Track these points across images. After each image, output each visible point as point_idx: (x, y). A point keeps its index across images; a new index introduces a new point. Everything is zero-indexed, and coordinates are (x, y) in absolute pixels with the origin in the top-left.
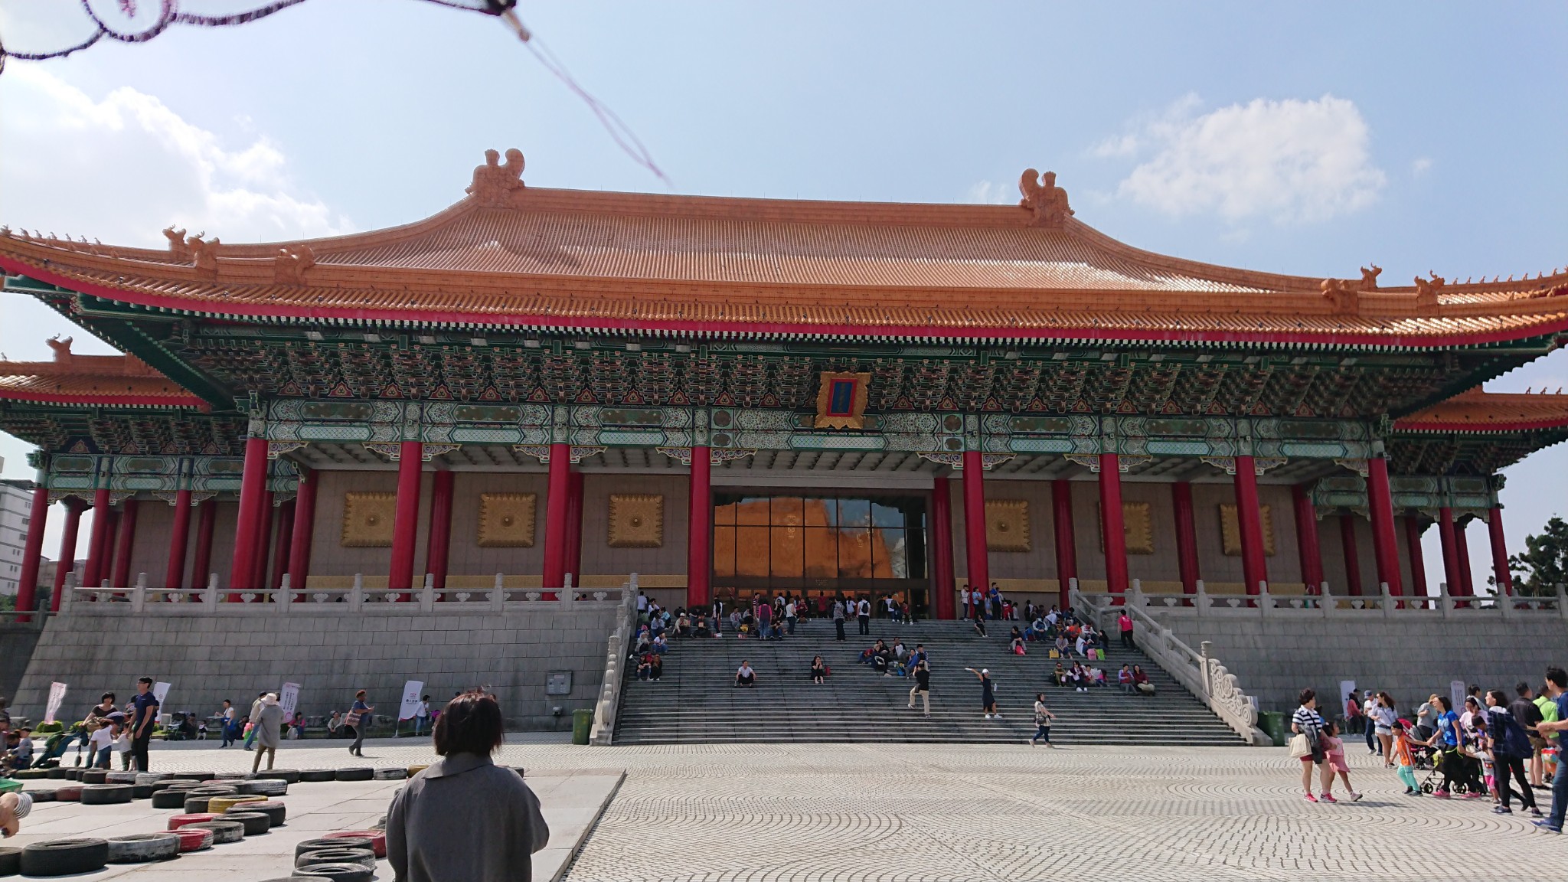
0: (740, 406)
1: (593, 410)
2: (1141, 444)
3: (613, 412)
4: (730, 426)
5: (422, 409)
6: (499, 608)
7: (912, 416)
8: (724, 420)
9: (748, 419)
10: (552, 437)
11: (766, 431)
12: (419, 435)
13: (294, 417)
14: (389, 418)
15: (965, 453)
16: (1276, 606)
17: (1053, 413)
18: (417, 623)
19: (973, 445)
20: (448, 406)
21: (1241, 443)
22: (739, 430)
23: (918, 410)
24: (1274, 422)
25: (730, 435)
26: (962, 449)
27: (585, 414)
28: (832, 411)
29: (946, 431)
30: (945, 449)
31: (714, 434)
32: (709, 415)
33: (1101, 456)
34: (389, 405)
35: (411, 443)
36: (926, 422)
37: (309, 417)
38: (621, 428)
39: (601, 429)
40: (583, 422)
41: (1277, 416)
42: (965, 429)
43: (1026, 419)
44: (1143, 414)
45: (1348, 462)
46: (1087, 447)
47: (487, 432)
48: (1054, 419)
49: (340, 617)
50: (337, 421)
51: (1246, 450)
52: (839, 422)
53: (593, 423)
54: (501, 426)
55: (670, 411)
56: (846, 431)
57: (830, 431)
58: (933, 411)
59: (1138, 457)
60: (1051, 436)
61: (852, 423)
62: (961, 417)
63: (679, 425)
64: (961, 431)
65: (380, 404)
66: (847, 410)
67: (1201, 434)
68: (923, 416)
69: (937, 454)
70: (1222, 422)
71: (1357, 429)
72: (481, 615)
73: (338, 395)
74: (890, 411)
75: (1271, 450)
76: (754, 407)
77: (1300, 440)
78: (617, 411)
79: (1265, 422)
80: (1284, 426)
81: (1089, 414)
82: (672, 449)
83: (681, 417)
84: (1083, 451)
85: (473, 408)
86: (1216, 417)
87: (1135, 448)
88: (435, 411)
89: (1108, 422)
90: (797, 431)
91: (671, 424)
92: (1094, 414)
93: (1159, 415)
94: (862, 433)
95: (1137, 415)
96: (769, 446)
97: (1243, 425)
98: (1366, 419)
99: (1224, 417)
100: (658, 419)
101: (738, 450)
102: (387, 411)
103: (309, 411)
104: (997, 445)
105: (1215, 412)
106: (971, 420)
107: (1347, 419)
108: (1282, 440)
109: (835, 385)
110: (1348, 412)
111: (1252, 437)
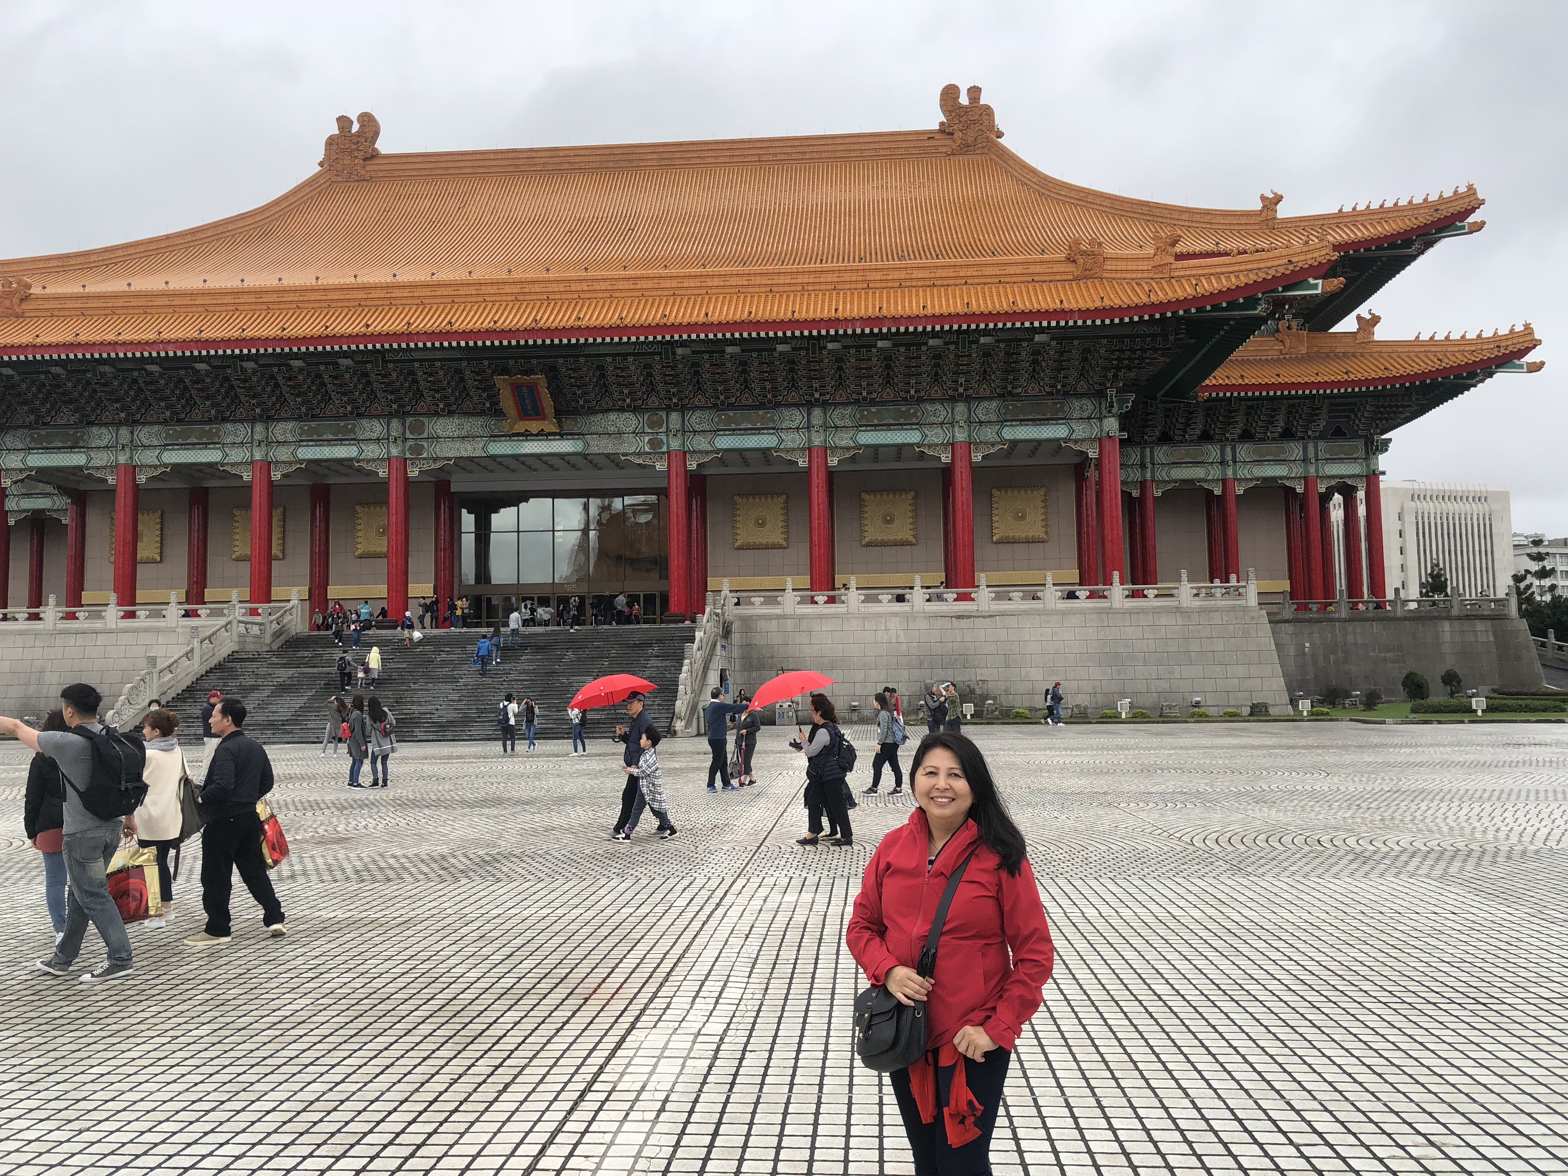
0: (437, 414)
1: (290, 425)
2: (850, 435)
3: (310, 427)
4: (425, 435)
5: (132, 433)
6: (174, 625)
7: (613, 416)
8: (418, 429)
9: (444, 426)
10: (252, 455)
11: (463, 438)
12: (131, 458)
13: (21, 446)
14: (104, 443)
15: (668, 452)
16: (928, 600)
17: (762, 406)
18: (101, 639)
19: (675, 444)
20: (156, 428)
21: (956, 429)
22: (435, 439)
23: (622, 410)
24: (994, 404)
25: (425, 444)
26: (664, 449)
27: (283, 430)
28: (524, 415)
29: (647, 430)
30: (647, 449)
31: (410, 443)
32: (404, 424)
33: (809, 449)
34: (104, 430)
35: (126, 466)
36: (628, 421)
37: (33, 445)
38: (319, 442)
39: (299, 443)
40: (280, 438)
41: (1001, 396)
42: (667, 427)
43: (731, 413)
44: (857, 402)
45: (1076, 441)
46: (793, 441)
47: (192, 453)
48: (761, 412)
49: (37, 634)
50: (59, 448)
51: (961, 436)
52: (534, 426)
53: (290, 438)
54: (205, 445)
55: (365, 422)
56: (542, 435)
57: (527, 435)
58: (635, 410)
59: (848, 449)
60: (757, 431)
61: (549, 426)
62: (663, 414)
63: (375, 436)
64: (664, 429)
65: (95, 430)
66: (538, 413)
67: (915, 421)
68: (625, 416)
69: (639, 454)
70: (939, 406)
71: (1088, 406)
72: (157, 630)
73: (60, 422)
74: (592, 411)
75: (989, 434)
76: (450, 413)
77: (1022, 422)
78: (313, 424)
79: (985, 404)
80: (1006, 407)
81: (797, 405)
82: (368, 461)
83: (376, 428)
84: (790, 445)
85: (178, 429)
86: (933, 401)
87: (844, 439)
88: (144, 434)
89: (817, 412)
90: (493, 437)
91: (367, 435)
92: (803, 405)
93: (873, 402)
94: (562, 435)
95: (850, 404)
96: (464, 454)
97: (961, 408)
98: (1100, 394)
99: (942, 401)
100: (353, 431)
101: (435, 460)
102: (102, 436)
103: (33, 439)
104: (701, 443)
105: (934, 396)
106: (675, 417)
107: (1079, 396)
108: (1002, 422)
109: (516, 389)
110: (1082, 387)
111: (969, 422)
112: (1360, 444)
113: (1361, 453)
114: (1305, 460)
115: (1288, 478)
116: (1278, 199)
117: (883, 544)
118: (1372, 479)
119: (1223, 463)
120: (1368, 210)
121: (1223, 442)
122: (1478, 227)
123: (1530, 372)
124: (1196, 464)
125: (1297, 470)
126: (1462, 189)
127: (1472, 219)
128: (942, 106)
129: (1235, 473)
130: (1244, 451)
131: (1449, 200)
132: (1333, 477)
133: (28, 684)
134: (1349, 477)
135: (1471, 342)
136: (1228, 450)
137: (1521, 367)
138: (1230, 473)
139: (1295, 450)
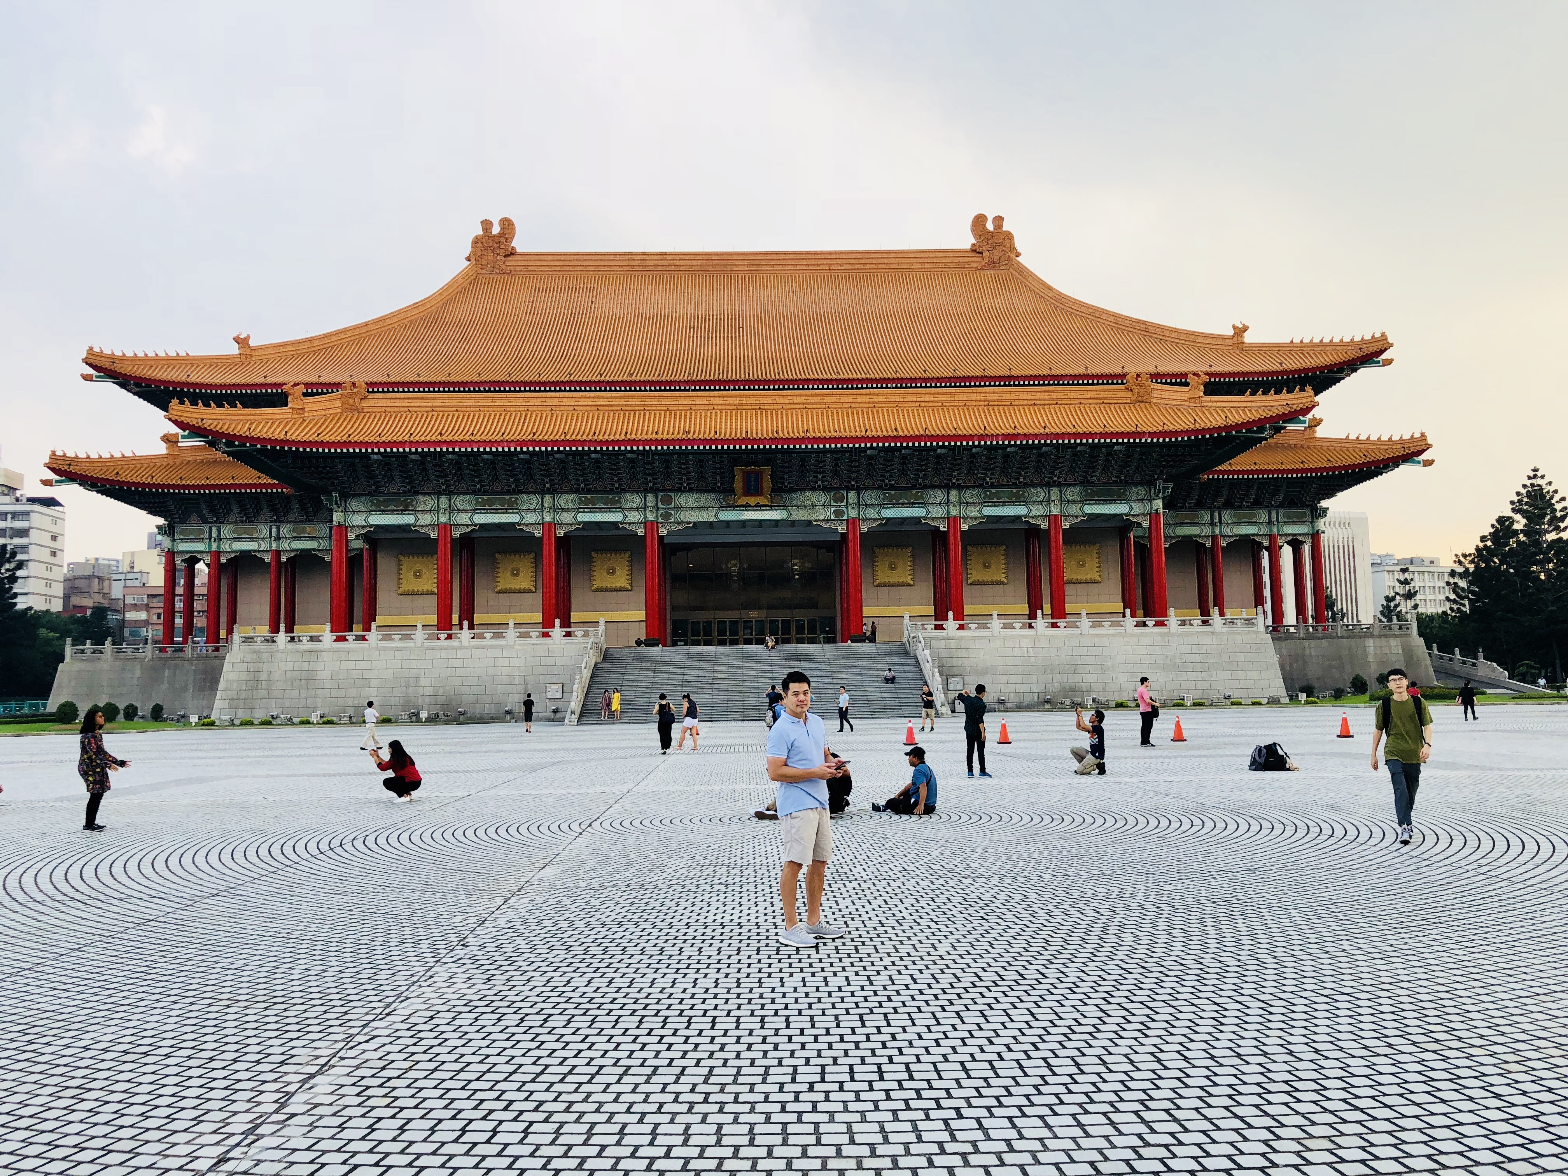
0: (680, 490)
1: (572, 496)
2: (977, 509)
3: (586, 498)
4: (672, 505)
5: (450, 500)
6: (512, 643)
7: (808, 494)
8: (668, 501)
9: (686, 500)
10: (543, 517)
11: (700, 508)
12: (449, 519)
13: (364, 509)
14: (428, 508)
15: (848, 520)
17: (914, 487)
19: (853, 514)
20: (468, 497)
21: (1052, 506)
22: (679, 508)
23: (814, 489)
24: (1078, 489)
25: (672, 512)
26: (845, 517)
27: (566, 500)
28: (747, 493)
29: (833, 503)
30: (832, 517)
31: (662, 511)
32: (657, 498)
33: (948, 518)
34: (427, 498)
35: (445, 525)
36: (819, 497)
37: (374, 509)
38: (592, 510)
39: (578, 510)
40: (564, 506)
41: (1081, 483)
42: (847, 501)
43: (893, 492)
44: (982, 485)
45: (1134, 515)
46: (937, 512)
47: (496, 515)
48: (914, 492)
49: (410, 649)
50: (392, 511)
51: (1055, 510)
52: (752, 501)
53: (571, 506)
54: (506, 511)
55: (628, 496)
56: (759, 507)
57: (747, 507)
58: (824, 489)
59: (976, 518)
60: (911, 505)
61: (763, 501)
62: (844, 493)
63: (635, 505)
64: (844, 503)
65: (420, 497)
66: (758, 492)
67: (1022, 499)
68: (816, 493)
69: (827, 521)
70: (1039, 489)
71: (1142, 491)
72: (501, 647)
73: (392, 491)
74: (793, 490)
75: (1074, 509)
76: (690, 490)
77: (1097, 502)
78: (589, 496)
79: (1071, 489)
80: (1086, 491)
81: (940, 488)
82: (630, 524)
83: (636, 500)
84: (935, 515)
85: (485, 497)
86: (1035, 486)
87: (973, 512)
88: (459, 501)
89: (954, 493)
90: (722, 508)
91: (629, 505)
92: (943, 487)
93: (993, 486)
94: (771, 507)
95: (977, 487)
96: (701, 520)
97: (1055, 492)
98: (1150, 483)
99: (1041, 486)
100: (619, 502)
101: (679, 523)
102: (426, 502)
103: (373, 504)
104: (871, 513)
105: (1036, 482)
106: (852, 494)
107: (1136, 484)
108: (1083, 502)
109: (747, 475)
110: (1137, 478)
111: (1061, 501)
112: (1308, 512)
113: (1309, 518)
114: (1270, 522)
115: (1256, 535)
116: (1245, 329)
117: (983, 583)
118: (1316, 536)
119: (1212, 524)
120: (1312, 344)
121: (1212, 509)
122: (1389, 362)
123: (1424, 465)
124: (1193, 524)
125: (1264, 530)
126: (1378, 335)
127: (1384, 356)
128: (973, 231)
129: (1221, 532)
130: (1226, 516)
131: (1368, 342)
132: (1290, 535)
133: (407, 687)
134: (1300, 535)
135: (1384, 443)
136: (1216, 514)
137: (1419, 462)
138: (1217, 532)
139: (1263, 515)
